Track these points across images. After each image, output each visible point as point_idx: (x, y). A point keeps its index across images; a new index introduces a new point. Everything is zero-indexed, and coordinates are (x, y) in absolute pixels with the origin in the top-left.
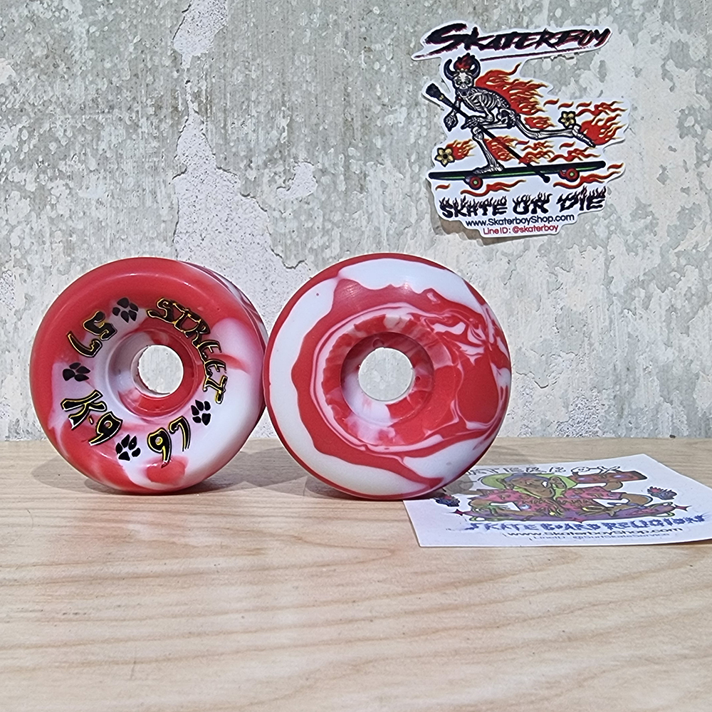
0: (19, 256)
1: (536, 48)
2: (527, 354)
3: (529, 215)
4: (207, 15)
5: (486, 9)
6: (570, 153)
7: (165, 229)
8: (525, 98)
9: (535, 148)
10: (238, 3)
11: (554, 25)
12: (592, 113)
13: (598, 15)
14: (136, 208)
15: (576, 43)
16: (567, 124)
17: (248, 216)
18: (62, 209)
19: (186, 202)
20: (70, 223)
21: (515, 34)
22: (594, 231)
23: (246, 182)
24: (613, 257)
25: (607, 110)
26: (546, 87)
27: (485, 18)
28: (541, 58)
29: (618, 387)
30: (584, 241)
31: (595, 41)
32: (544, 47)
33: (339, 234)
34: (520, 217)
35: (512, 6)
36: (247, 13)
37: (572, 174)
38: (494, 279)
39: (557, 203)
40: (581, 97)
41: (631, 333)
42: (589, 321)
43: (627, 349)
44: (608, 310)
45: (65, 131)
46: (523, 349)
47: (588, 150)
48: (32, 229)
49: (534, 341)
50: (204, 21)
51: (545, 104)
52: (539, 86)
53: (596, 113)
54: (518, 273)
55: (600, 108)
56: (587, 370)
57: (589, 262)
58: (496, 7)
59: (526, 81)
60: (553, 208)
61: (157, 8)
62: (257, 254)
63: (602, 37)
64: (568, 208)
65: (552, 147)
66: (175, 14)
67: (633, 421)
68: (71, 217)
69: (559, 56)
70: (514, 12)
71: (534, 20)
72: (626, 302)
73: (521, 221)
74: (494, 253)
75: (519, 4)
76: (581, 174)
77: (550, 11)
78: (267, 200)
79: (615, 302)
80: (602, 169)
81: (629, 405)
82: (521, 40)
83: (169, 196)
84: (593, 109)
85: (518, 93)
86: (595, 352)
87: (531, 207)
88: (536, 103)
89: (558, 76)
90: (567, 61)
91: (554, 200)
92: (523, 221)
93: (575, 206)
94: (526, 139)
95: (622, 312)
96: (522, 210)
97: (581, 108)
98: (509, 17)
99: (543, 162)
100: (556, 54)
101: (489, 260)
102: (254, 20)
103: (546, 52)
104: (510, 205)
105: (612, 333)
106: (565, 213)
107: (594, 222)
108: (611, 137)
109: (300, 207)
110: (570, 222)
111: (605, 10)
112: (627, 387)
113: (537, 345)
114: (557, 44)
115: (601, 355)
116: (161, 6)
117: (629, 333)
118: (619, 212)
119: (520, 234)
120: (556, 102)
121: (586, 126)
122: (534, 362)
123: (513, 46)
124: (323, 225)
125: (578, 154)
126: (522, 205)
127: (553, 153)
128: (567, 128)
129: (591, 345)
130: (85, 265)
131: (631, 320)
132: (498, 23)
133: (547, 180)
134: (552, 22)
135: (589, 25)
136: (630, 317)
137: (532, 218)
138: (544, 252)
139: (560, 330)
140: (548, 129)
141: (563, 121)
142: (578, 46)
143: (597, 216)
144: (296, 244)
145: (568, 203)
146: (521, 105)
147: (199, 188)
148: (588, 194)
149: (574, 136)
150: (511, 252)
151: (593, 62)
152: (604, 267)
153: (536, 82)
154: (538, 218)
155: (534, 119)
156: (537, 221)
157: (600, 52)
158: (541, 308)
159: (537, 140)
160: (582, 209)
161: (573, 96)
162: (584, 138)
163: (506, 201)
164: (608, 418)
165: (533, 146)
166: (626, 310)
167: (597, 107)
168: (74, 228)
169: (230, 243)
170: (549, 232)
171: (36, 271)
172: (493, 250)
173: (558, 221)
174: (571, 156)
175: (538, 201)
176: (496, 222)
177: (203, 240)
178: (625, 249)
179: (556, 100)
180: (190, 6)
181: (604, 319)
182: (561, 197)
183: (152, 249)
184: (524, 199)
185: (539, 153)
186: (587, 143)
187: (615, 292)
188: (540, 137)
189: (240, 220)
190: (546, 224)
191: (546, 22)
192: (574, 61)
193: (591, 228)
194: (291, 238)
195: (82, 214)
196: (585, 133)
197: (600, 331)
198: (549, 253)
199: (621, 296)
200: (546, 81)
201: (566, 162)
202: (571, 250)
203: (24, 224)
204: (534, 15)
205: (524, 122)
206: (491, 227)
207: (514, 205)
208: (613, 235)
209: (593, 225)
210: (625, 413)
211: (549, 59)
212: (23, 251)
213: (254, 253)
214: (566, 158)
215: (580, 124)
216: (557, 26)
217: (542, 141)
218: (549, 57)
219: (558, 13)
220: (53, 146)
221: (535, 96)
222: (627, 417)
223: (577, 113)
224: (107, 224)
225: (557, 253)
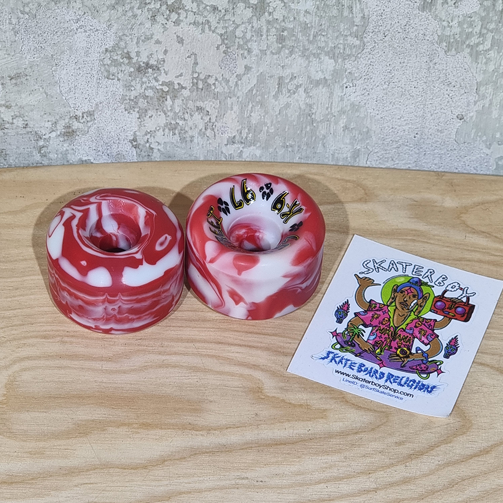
0: (242, 43)
7: (357, 30)
14: (335, 17)
17: (422, 23)
18: (276, 15)
19: (375, 14)
20: (283, 24)
23: (424, 3)
33: (491, 37)
48: (253, 27)
62: (426, 46)
68: (284, 21)
78: (439, 15)
83: (362, 10)
109: (464, 20)
124: (481, 30)
130: (292, 50)
144: (457, 42)
147: (386, 4)
168: (286, 27)
169: (406, 39)
171: (254, 52)
177: (385, 37)
183: (346, 42)
189: (416, 26)
194: (454, 38)
195: (292, 19)
203: (247, 24)
212: (245, 40)
213: (424, 46)
224: (312, 26)
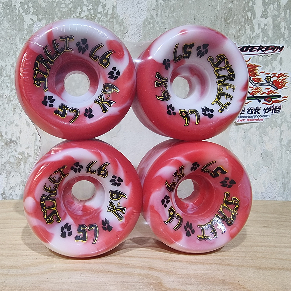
1: (257, 52)
2: (251, 167)
3: (253, 115)
4: (134, 35)
5: (239, 37)
6: (268, 92)
8: (252, 71)
9: (256, 90)
10: (146, 31)
11: (264, 44)
12: (277, 77)
13: (280, 40)
15: (272, 50)
16: (268, 81)
21: (249, 46)
22: (276, 121)
24: (283, 131)
25: (282, 76)
26: (260, 67)
27: (239, 40)
28: (259, 56)
29: (284, 179)
30: (273, 125)
31: (278, 50)
32: (260, 52)
34: (250, 115)
35: (248, 36)
36: (149, 35)
37: (269, 100)
38: (239, 138)
39: (263, 110)
40: (273, 71)
41: (289, 159)
42: (274, 155)
43: (287, 166)
44: (281, 151)
45: (78, 78)
46: (249, 165)
47: (275, 91)
49: (253, 162)
50: (133, 37)
51: (260, 73)
52: (258, 66)
53: (278, 77)
54: (248, 136)
55: (280, 75)
56: (273, 173)
57: (275, 133)
58: (243, 36)
59: (253, 64)
60: (262, 112)
61: (115, 31)
63: (281, 49)
64: (267, 112)
65: (262, 89)
66: (122, 34)
67: (289, 192)
69: (265, 55)
70: (249, 38)
71: (256, 41)
72: (287, 148)
73: (250, 117)
74: (239, 129)
75: (251, 35)
76: (272, 100)
77: (262, 38)
79: (283, 148)
80: (280, 98)
81: (288, 186)
82: (252, 49)
84: (277, 76)
85: (250, 68)
86: (276, 166)
87: (254, 112)
88: (257, 72)
89: (265, 63)
90: (268, 57)
91: (262, 109)
92: (251, 117)
93: (270, 112)
94: (253, 86)
95: (286, 151)
96: (251, 113)
97: (273, 75)
98: (247, 40)
99: (259, 95)
100: (264, 54)
101: (238, 131)
102: (152, 37)
103: (261, 54)
104: (246, 111)
105: (282, 159)
106: (266, 114)
107: (277, 118)
108: (284, 86)
110: (268, 118)
111: (282, 39)
112: (287, 180)
113: (254, 163)
114: (265, 51)
115: (278, 167)
116: (117, 31)
117: (288, 160)
118: (286, 114)
119: (249, 122)
120: (264, 73)
121: (275, 82)
122: (253, 170)
123: (248, 51)
125: (271, 92)
126: (250, 111)
127: (262, 92)
128: (268, 82)
129: (274, 164)
131: (289, 155)
132: (243, 42)
133: (260, 101)
134: (263, 42)
135: (276, 44)
136: (288, 153)
137: (254, 116)
138: (258, 128)
139: (263, 158)
140: (261, 82)
141: (266, 79)
142: (272, 52)
143: (278, 116)
145: (267, 111)
146: (251, 73)
148: (275, 107)
149: (270, 85)
150: (246, 128)
151: (278, 58)
152: (279, 135)
153: (257, 65)
154: (256, 116)
155: (256, 78)
156: (256, 117)
157: (280, 54)
158: (256, 149)
159: (256, 86)
160: (272, 113)
161: (270, 70)
162: (274, 86)
163: (244, 109)
164: (280, 191)
165: (255, 89)
166: (287, 151)
167: (279, 75)
170: (260, 121)
172: (239, 127)
173: (263, 117)
174: (269, 93)
175: (256, 109)
176: (241, 117)
178: (287, 128)
179: (264, 72)
180: (128, 31)
181: (279, 154)
182: (265, 108)
184: (251, 108)
185: (257, 91)
186: (275, 88)
187: (283, 144)
188: (258, 85)
190: (259, 118)
191: (261, 42)
192: (271, 57)
193: (275, 120)
196: (274, 84)
197: (278, 158)
198: (260, 129)
199: (286, 146)
200: (260, 64)
201: (266, 95)
202: (268, 128)
204: (256, 39)
205: (252, 80)
206: (239, 119)
207: (247, 111)
208: (283, 123)
209: (276, 119)
210: (286, 189)
211: (262, 56)
214: (267, 94)
215: (272, 81)
216: (265, 44)
217: (258, 87)
218: (262, 55)
219: (265, 39)
220: (73, 84)
221: (256, 70)
222: (287, 191)
223: (271, 77)
225: (263, 129)
